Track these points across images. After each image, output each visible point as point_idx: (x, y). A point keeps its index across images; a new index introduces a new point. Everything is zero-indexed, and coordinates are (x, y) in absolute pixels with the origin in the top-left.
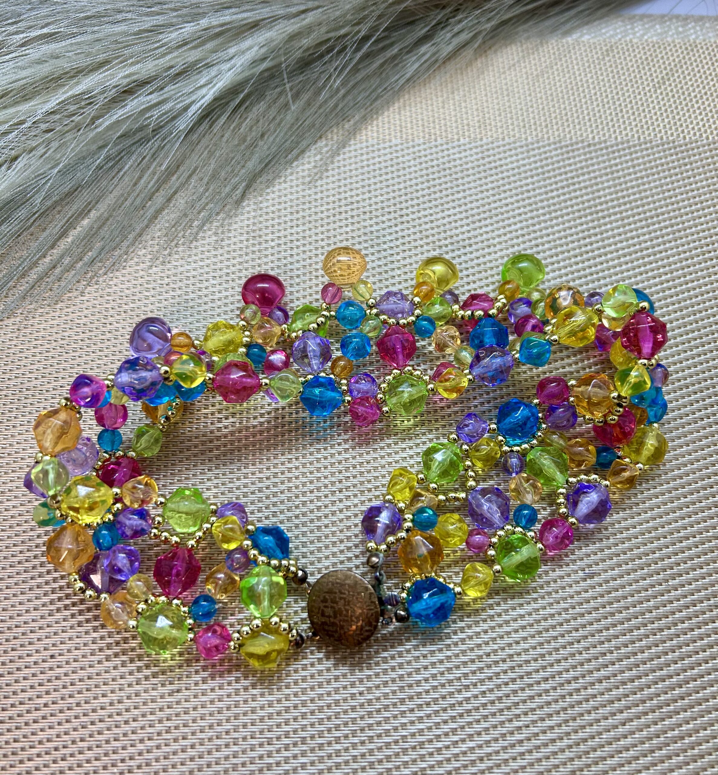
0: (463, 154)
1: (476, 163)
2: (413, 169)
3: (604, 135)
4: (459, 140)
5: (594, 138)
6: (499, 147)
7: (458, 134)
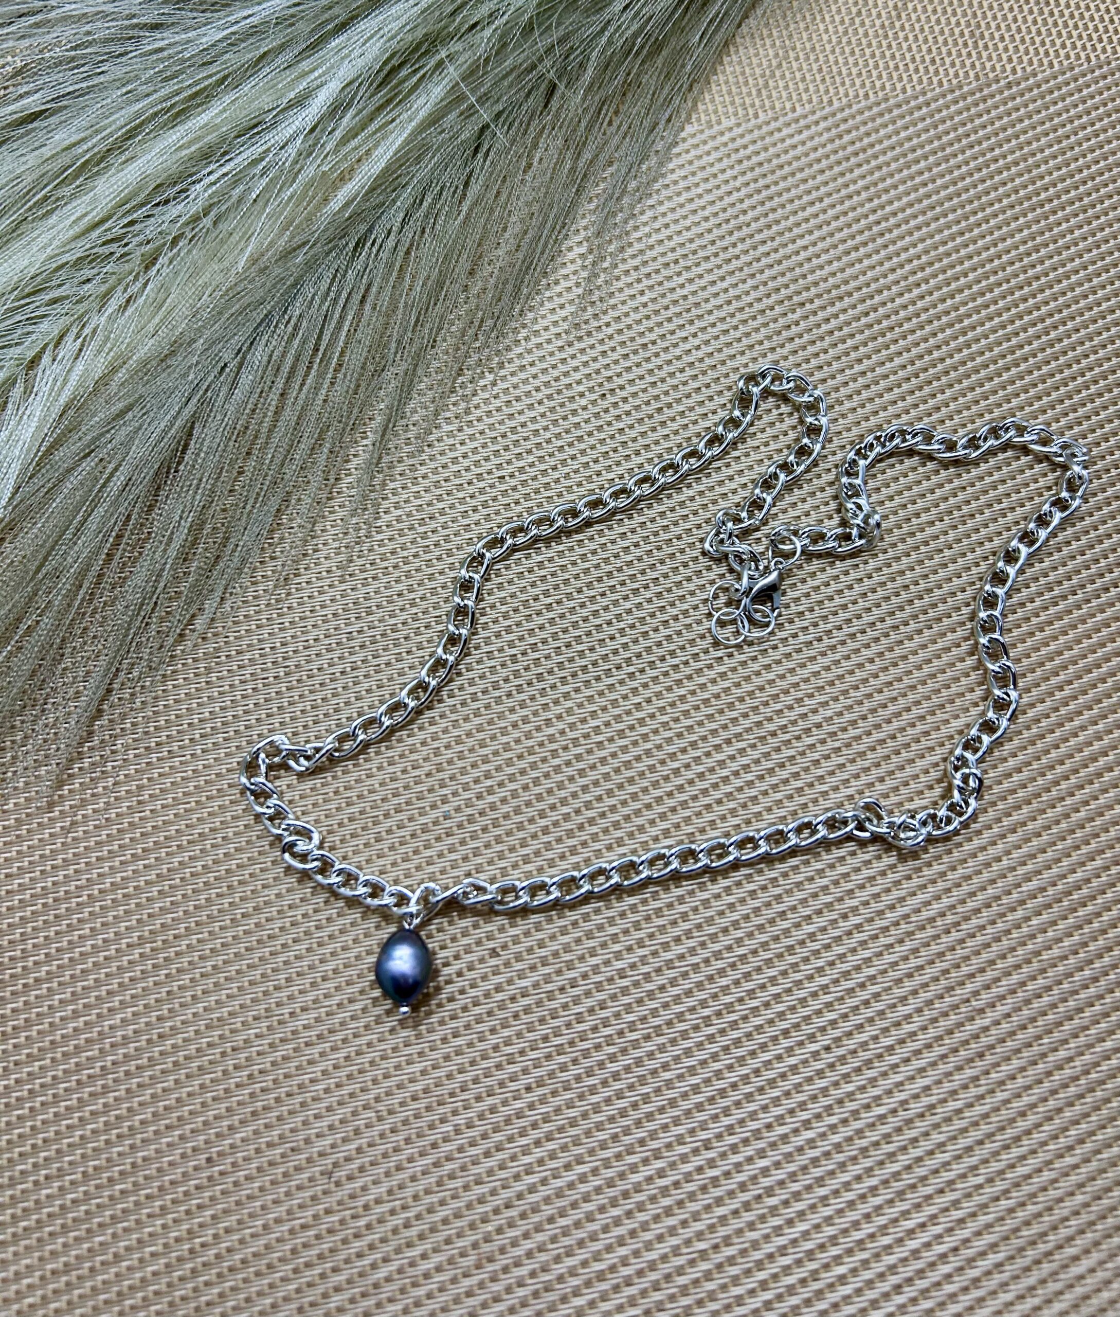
0: (806, 134)
1: (829, 147)
2: (729, 173)
3: (1031, 63)
4: (794, 110)
5: (1014, 71)
6: (861, 112)
7: (790, 98)
